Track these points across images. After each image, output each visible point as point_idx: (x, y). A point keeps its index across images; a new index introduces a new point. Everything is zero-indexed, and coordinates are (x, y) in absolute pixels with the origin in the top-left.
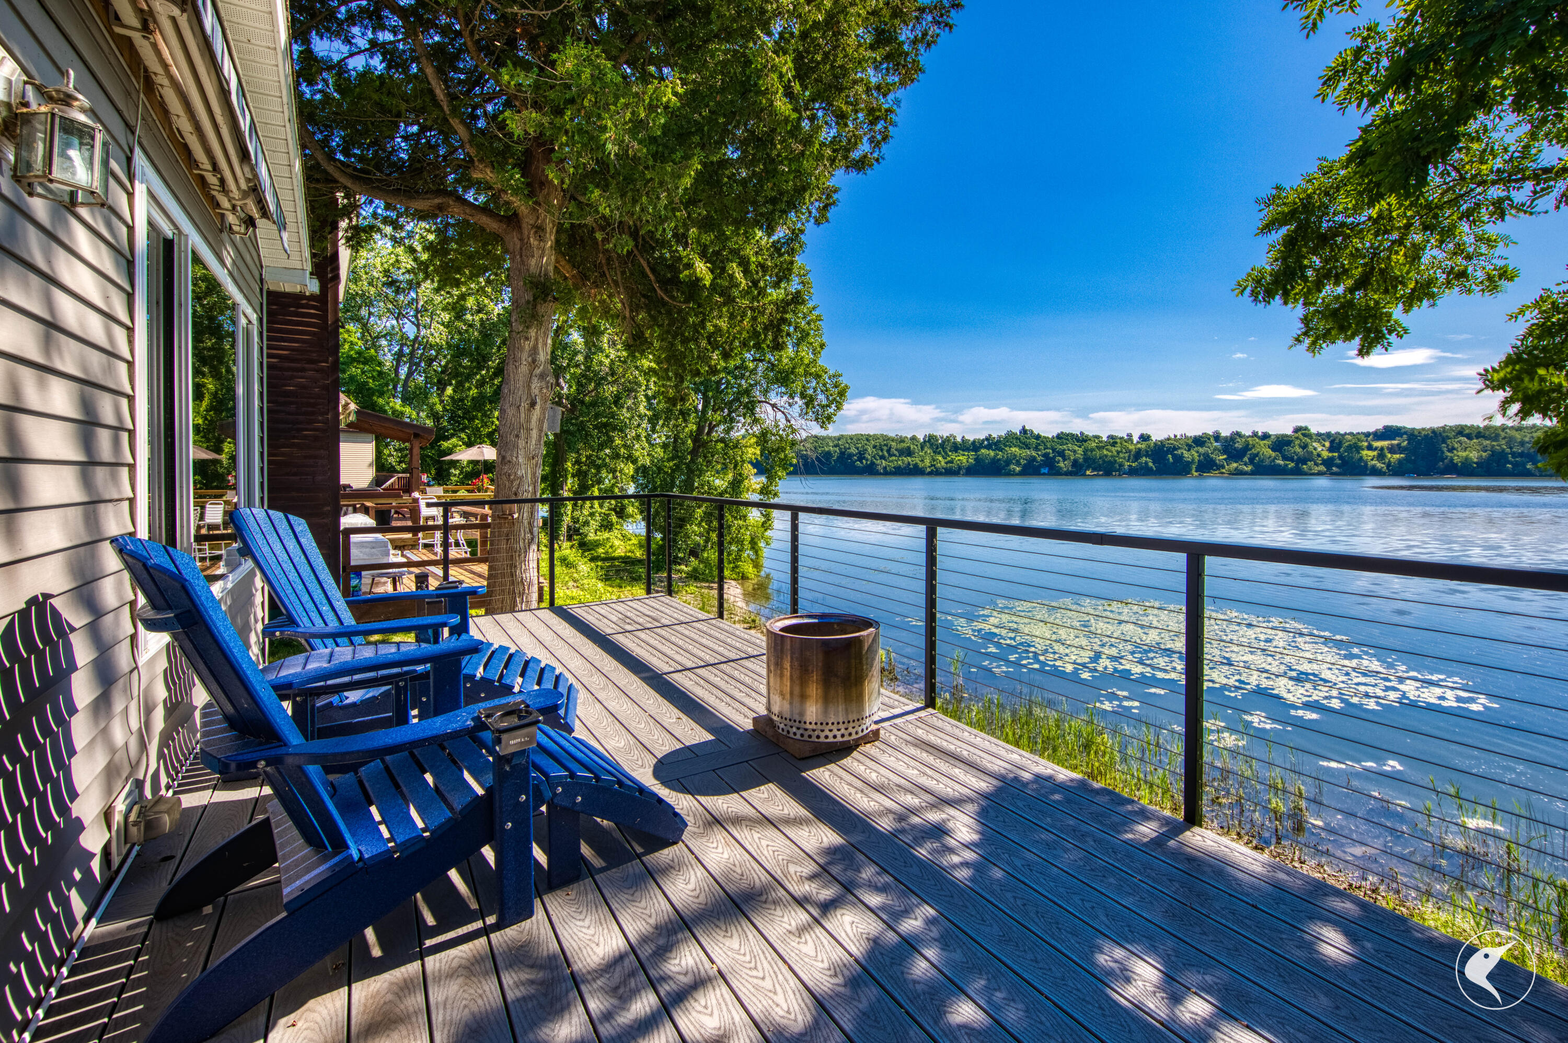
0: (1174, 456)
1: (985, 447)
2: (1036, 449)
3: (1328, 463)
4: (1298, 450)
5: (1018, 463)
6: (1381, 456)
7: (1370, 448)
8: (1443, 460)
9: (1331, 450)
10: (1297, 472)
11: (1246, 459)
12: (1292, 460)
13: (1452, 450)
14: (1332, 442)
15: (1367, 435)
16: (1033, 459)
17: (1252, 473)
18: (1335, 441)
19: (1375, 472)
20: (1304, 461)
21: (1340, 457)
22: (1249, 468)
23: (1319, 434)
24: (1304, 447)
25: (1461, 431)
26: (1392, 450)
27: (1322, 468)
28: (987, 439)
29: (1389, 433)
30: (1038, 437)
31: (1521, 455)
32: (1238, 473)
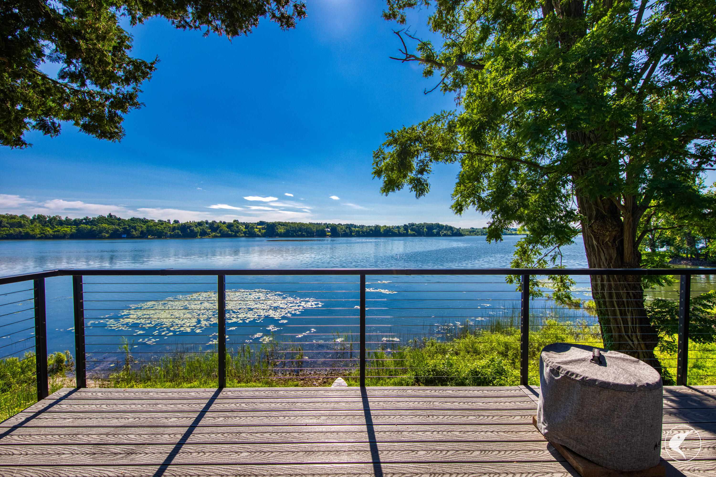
0: (190, 229)
1: (84, 223)
2: (119, 225)
3: (245, 233)
4: (236, 228)
5: (107, 232)
6: (260, 231)
7: (257, 228)
8: (275, 232)
9: (246, 228)
10: (236, 236)
11: (218, 231)
12: (233, 232)
13: (277, 229)
14: (246, 226)
15: (255, 223)
16: (118, 230)
17: (221, 237)
18: (247, 225)
19: (258, 236)
20: (237, 232)
21: (248, 231)
22: (219, 235)
23: (241, 223)
24: (237, 227)
25: (279, 223)
26: (263, 229)
27: (243, 235)
28: (85, 219)
29: (261, 223)
30: (119, 219)
31: (293, 231)
32: (216, 237)
